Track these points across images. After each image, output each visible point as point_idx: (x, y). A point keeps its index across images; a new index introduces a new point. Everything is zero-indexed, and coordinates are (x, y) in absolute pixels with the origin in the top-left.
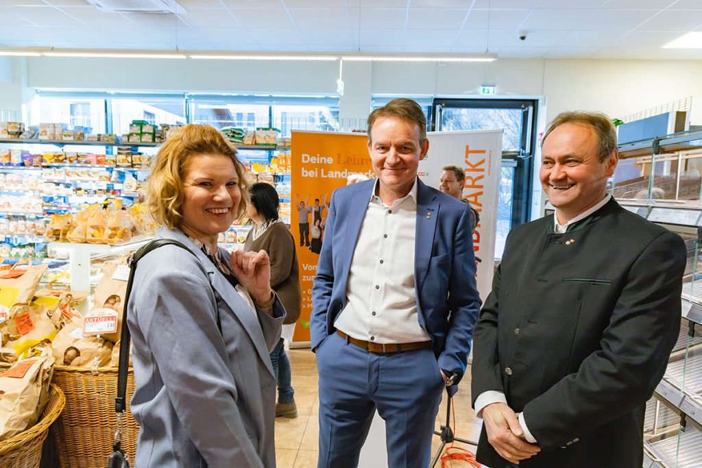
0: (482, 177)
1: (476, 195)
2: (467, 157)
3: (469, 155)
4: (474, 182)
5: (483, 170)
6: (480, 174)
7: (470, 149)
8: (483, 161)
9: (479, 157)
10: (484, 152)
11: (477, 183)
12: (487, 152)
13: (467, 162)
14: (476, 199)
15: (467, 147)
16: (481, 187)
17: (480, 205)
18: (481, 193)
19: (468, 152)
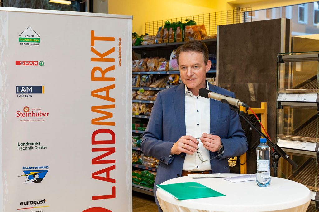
0: (112, 68)
1: (107, 89)
2: (93, 44)
3: (96, 42)
4: (103, 73)
5: (112, 60)
6: (110, 64)
7: (96, 35)
8: (112, 50)
9: (108, 45)
10: (112, 39)
11: (107, 75)
12: (117, 40)
13: (93, 50)
14: (108, 93)
15: (93, 32)
16: (113, 79)
17: (113, 100)
18: (113, 87)
19: (94, 38)
